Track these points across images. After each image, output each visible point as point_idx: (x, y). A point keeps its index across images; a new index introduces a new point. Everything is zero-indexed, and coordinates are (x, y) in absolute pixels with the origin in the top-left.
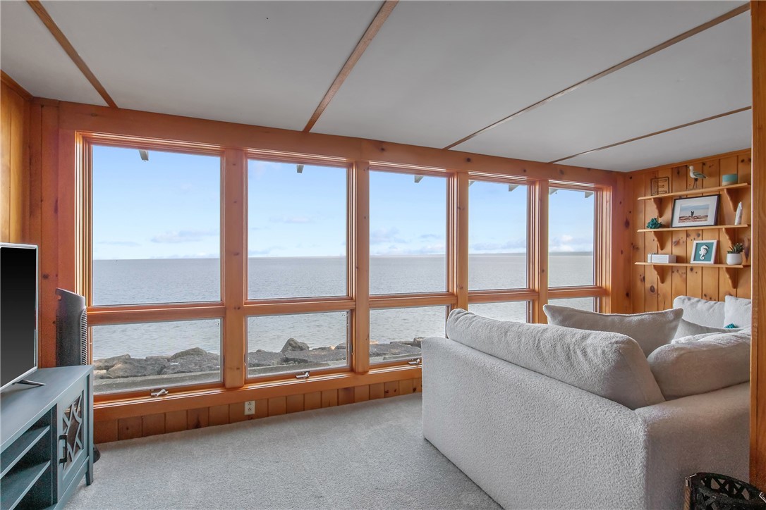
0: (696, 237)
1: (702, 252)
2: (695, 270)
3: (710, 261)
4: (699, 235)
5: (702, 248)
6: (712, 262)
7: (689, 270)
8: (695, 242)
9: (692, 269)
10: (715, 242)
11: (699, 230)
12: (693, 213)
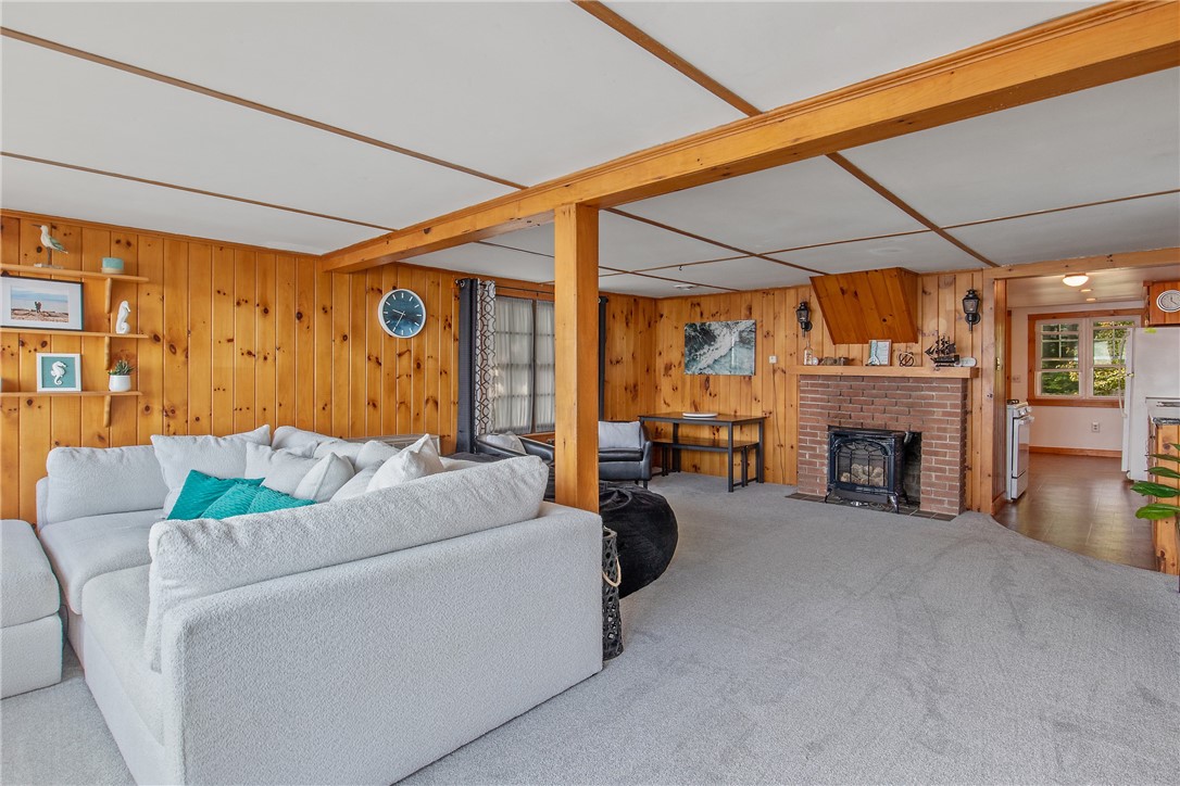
0: (39, 347)
1: (57, 371)
2: (36, 404)
3: (75, 387)
4: (44, 344)
5: (54, 366)
6: (78, 388)
7: (23, 404)
8: (39, 356)
9: (30, 402)
10: (77, 357)
11: (44, 335)
12: (38, 306)
